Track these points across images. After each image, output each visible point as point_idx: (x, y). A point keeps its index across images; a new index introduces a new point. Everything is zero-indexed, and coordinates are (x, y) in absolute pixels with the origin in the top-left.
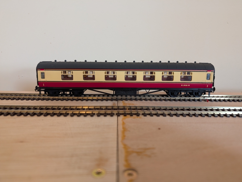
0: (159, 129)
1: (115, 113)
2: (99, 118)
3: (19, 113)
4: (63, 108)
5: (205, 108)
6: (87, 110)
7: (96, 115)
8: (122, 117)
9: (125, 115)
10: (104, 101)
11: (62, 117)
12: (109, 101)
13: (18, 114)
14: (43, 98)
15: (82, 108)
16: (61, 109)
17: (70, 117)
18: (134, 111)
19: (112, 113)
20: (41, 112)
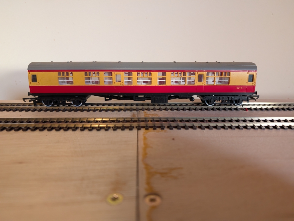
1: (135, 126)
2: (115, 132)
3: (17, 128)
4: (71, 120)
5: (244, 119)
6: (100, 123)
7: (112, 129)
8: (143, 131)
9: (147, 128)
10: (122, 112)
11: (70, 132)
12: (127, 112)
13: (15, 129)
15: (94, 121)
16: (69, 122)
17: (80, 131)
18: (158, 124)
19: (131, 127)
20: (44, 126)
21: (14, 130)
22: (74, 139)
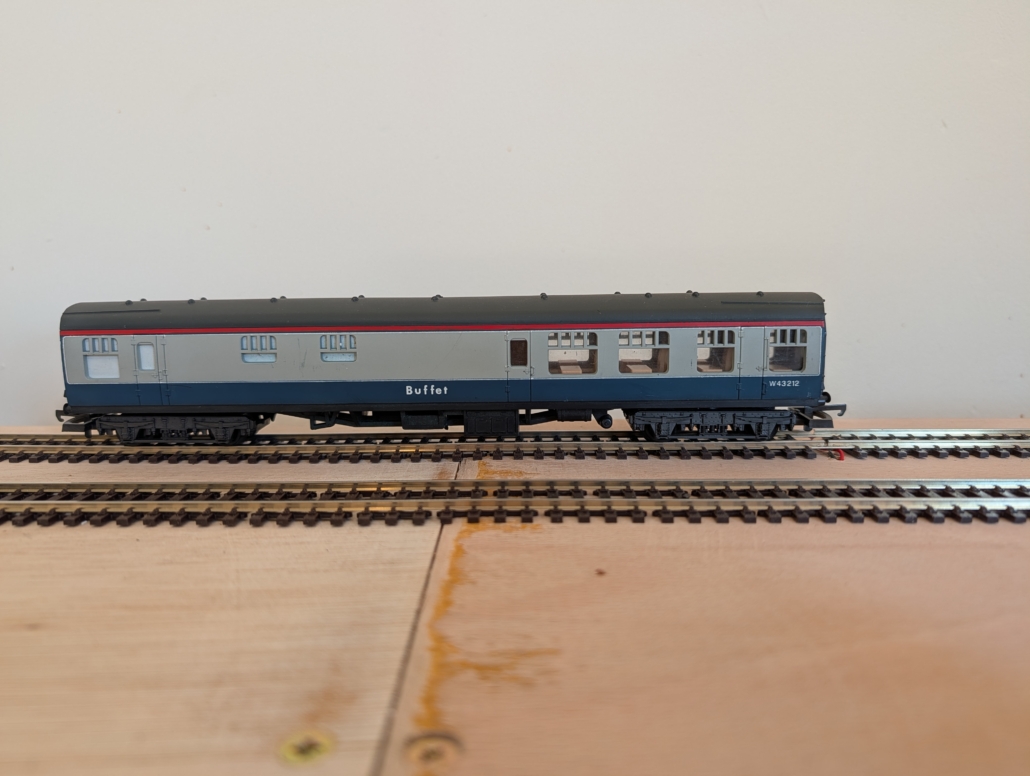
0: (601, 573)
1: (434, 511)
2: (366, 530)
3: (47, 514)
4: (227, 491)
5: (820, 487)
6: (320, 500)
7: (355, 519)
8: (460, 524)
9: (473, 517)
10: (405, 463)
11: (217, 529)
12: (426, 464)
13: (43, 518)
15: (303, 493)
16: (221, 496)
17: (250, 526)
19: (419, 513)
20: (134, 510)
21: (39, 524)
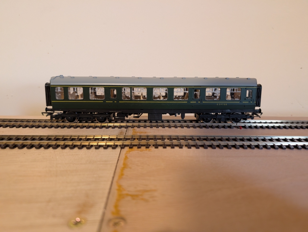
1: (119, 145)
2: (97, 150)
4: (54, 138)
6: (83, 141)
7: (94, 147)
8: (127, 149)
9: (131, 147)
10: (110, 129)
12: (116, 129)
14: (32, 125)
15: (78, 138)
16: (52, 140)
17: (61, 149)
18: (144, 142)
19: (114, 145)
20: (24, 144)
22: (52, 158)
